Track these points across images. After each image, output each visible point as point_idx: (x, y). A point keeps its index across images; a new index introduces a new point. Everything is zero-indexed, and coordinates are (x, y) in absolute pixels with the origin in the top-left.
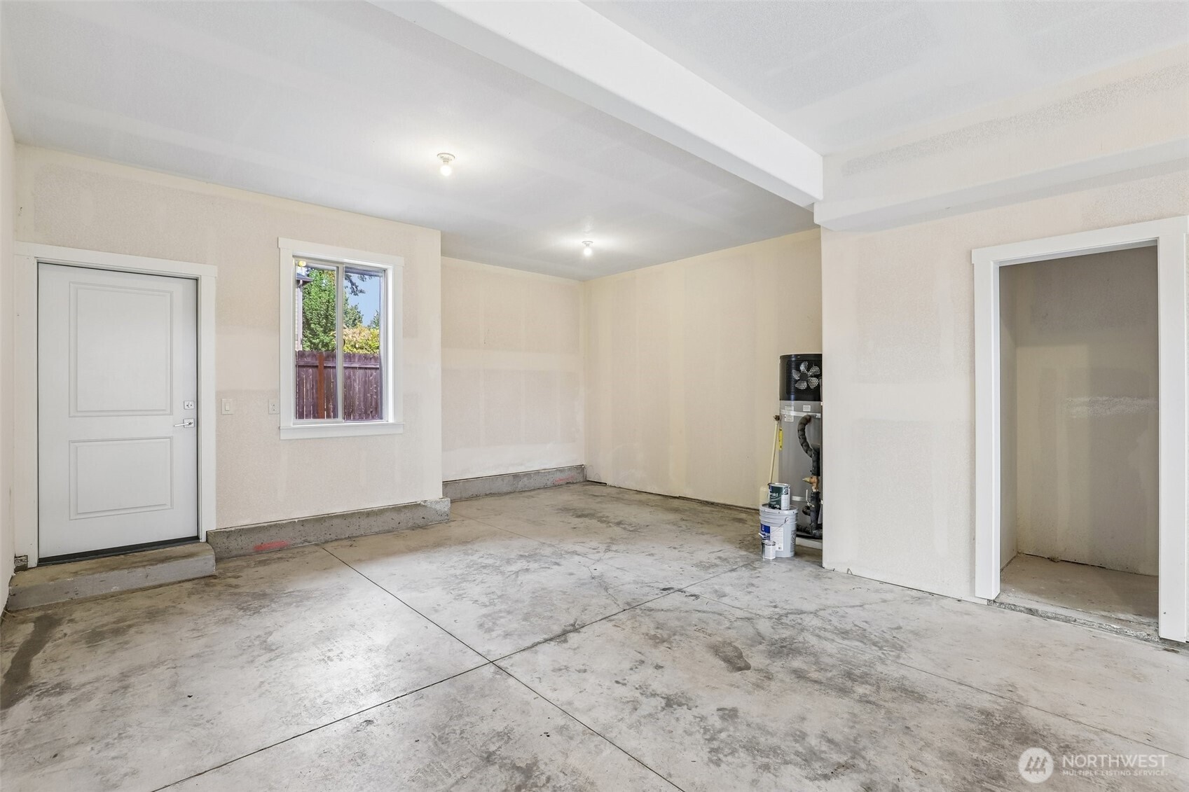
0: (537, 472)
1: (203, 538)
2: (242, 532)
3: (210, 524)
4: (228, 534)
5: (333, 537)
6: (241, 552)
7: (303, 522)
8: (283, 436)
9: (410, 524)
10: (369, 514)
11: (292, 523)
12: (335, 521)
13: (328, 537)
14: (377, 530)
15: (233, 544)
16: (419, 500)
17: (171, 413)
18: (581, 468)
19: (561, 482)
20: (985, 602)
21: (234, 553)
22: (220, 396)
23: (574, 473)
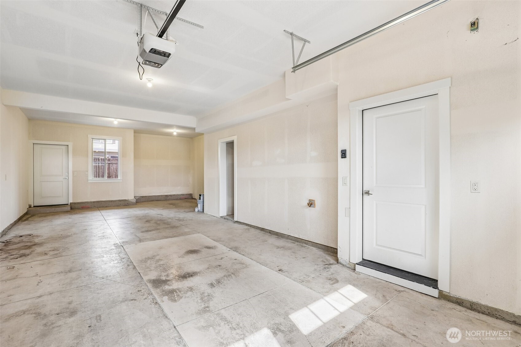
0: (174, 195)
1: (69, 204)
2: (78, 203)
3: (71, 201)
4: (75, 203)
5: (102, 206)
6: (78, 208)
7: (94, 202)
8: (89, 182)
9: (124, 205)
10: (112, 201)
11: (91, 202)
12: (102, 203)
13: (100, 206)
14: (114, 205)
15: (76, 206)
16: (127, 199)
17: (62, 176)
18: (191, 195)
19: (183, 198)
20: (220, 217)
21: (76, 208)
22: (73, 172)
23: (188, 196)
